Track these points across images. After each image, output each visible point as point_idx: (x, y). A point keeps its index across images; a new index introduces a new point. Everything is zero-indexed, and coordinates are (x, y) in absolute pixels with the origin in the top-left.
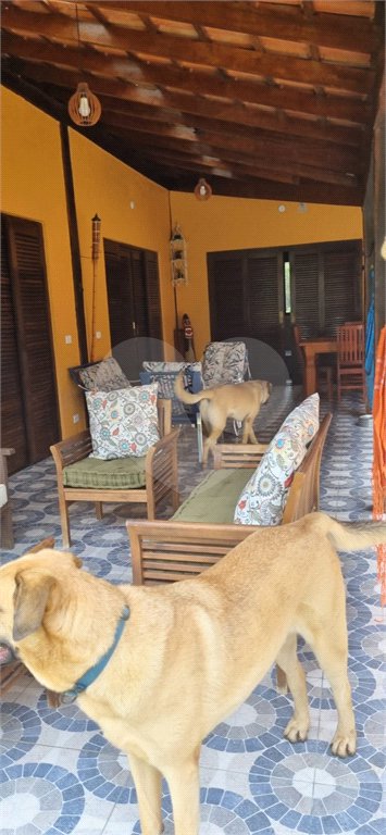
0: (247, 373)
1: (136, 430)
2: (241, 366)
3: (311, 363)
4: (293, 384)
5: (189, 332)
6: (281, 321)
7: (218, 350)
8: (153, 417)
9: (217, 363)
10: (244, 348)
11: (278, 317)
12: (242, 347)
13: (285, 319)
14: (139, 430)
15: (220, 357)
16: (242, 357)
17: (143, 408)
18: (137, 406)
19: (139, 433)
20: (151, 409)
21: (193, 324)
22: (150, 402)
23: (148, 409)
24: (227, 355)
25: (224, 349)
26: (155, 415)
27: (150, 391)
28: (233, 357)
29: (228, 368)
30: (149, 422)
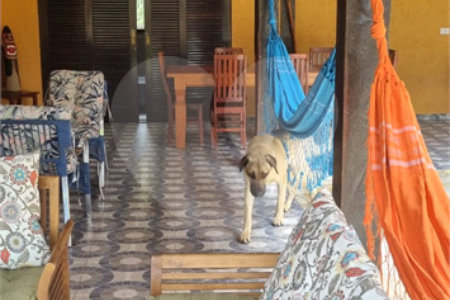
0: (107, 113)
1: (7, 227)
2: (100, 103)
3: (181, 98)
4: (148, 121)
5: (12, 50)
6: (133, 42)
7: (68, 81)
8: (33, 206)
9: (67, 98)
10: (102, 80)
11: (129, 37)
12: (99, 77)
13: (138, 40)
14: (14, 227)
15: (70, 90)
16: (100, 92)
17: (18, 193)
18: (8, 190)
19: (12, 234)
20: (30, 192)
21: (16, 41)
22: (29, 183)
23: (27, 194)
24: (80, 88)
25: (75, 80)
26: (36, 202)
27: (29, 165)
28: (89, 91)
29: (83, 105)
30: (28, 215)
